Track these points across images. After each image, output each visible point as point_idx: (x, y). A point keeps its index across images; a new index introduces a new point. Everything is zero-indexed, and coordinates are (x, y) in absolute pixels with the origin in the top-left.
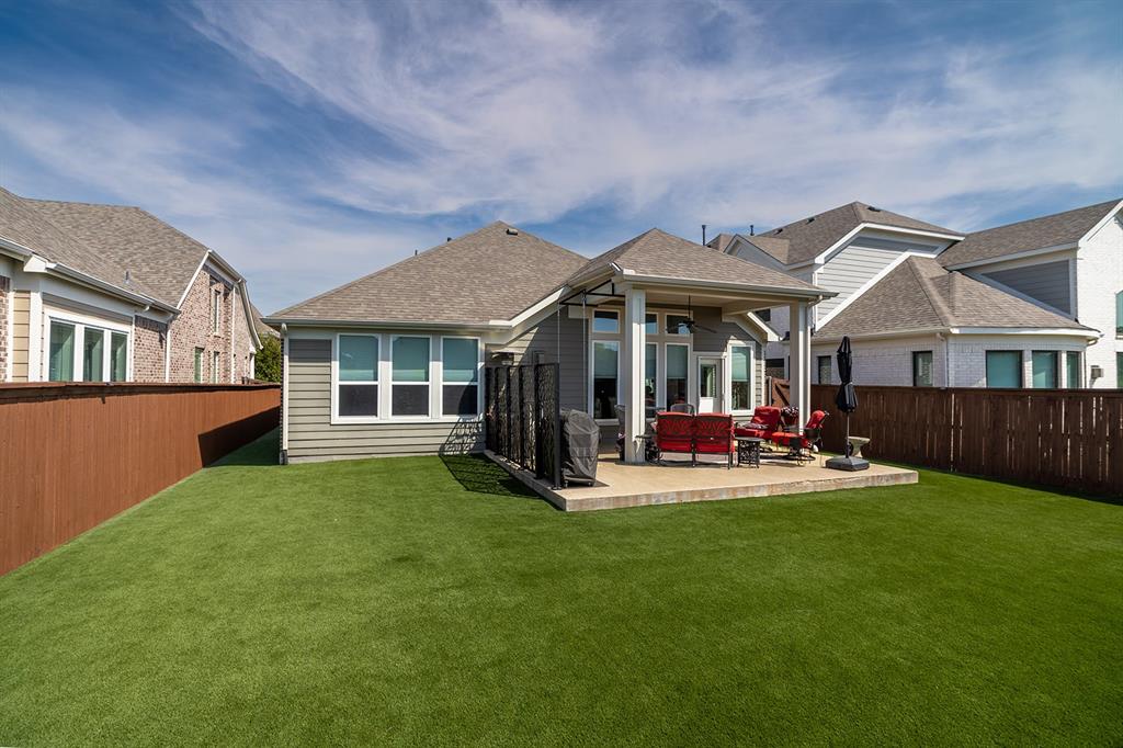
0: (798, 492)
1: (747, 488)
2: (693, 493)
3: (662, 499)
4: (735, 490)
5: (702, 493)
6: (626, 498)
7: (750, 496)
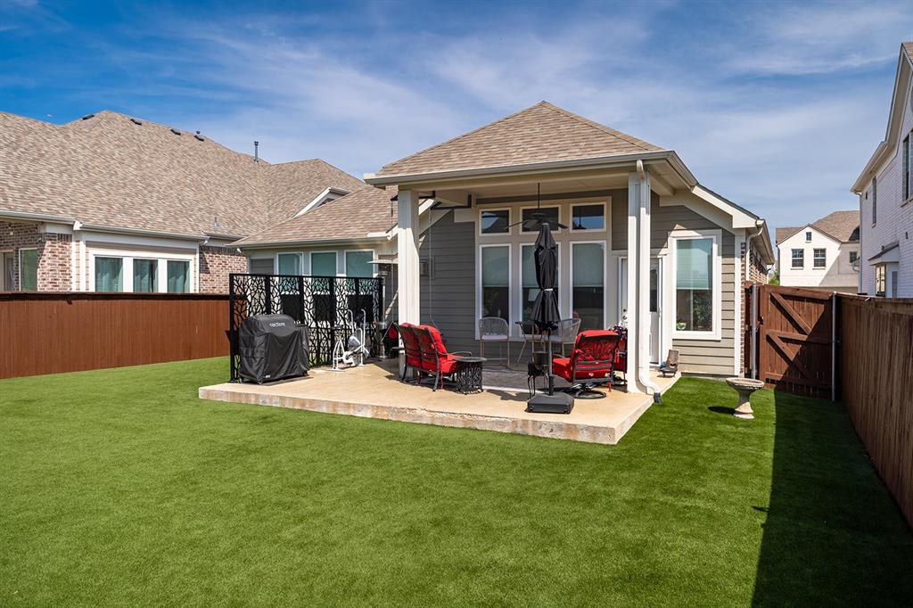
0: (410, 420)
1: (349, 404)
2: (294, 400)
3: (268, 401)
4: (335, 404)
5: (303, 402)
6: (240, 394)
7: (352, 414)
